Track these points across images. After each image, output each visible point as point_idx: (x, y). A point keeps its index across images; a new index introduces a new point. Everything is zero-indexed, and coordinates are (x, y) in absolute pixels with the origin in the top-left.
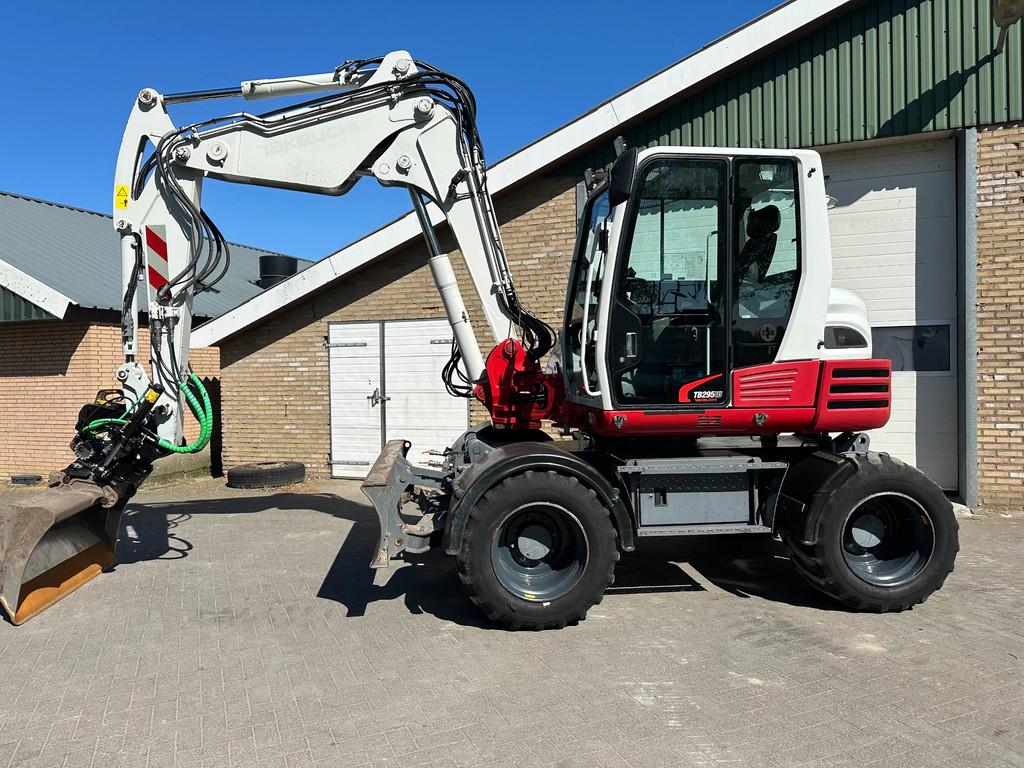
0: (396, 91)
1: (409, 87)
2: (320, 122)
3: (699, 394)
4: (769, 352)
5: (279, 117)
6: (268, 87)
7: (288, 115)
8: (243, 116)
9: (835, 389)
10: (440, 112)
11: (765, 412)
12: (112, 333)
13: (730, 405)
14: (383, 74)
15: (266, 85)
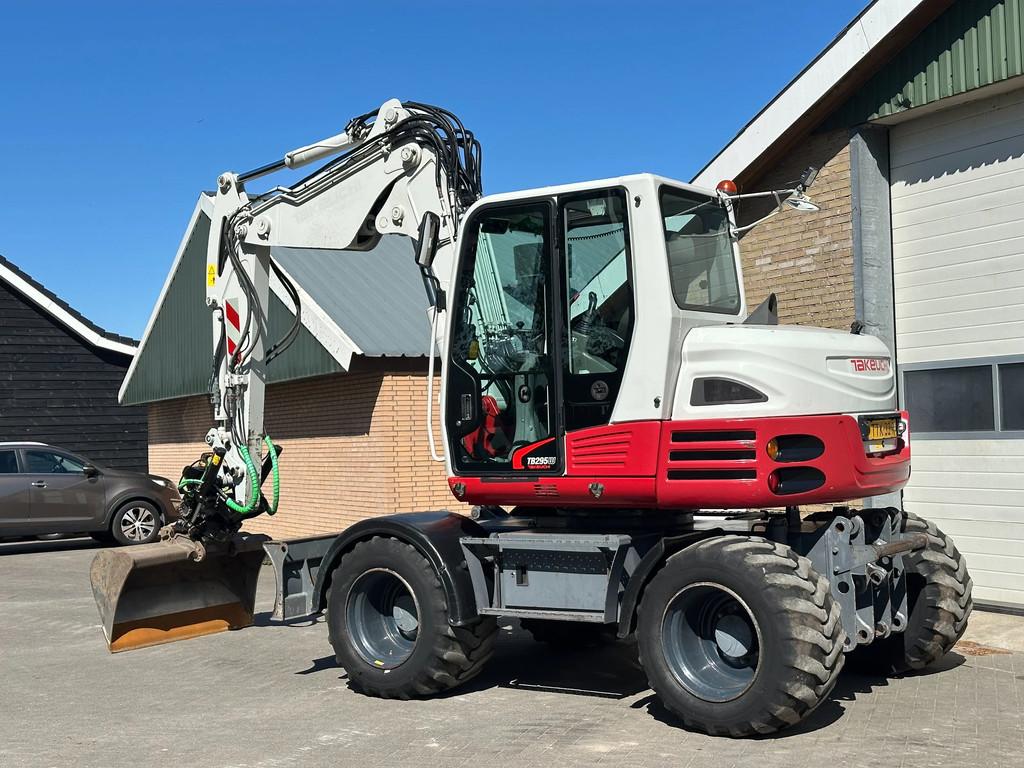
0: (386, 143)
1: (398, 135)
2: (334, 184)
3: (532, 461)
4: (603, 413)
5: (302, 186)
6: (303, 156)
7: (308, 183)
8: (278, 190)
9: (675, 456)
10: (427, 155)
11: (601, 482)
12: (411, 383)
13: (566, 473)
14: (379, 127)
15: (301, 153)
